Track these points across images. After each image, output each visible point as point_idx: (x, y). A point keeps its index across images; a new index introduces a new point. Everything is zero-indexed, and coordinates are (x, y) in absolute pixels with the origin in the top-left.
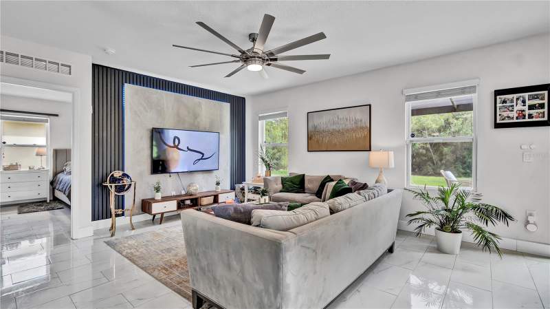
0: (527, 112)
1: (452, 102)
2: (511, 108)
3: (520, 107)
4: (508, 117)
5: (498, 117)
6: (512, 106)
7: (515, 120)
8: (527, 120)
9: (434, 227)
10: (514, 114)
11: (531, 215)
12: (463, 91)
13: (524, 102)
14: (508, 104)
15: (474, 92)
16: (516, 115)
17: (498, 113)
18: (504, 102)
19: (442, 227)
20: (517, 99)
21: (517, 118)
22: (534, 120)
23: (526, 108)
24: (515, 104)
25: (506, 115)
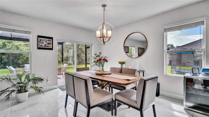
0: (47, 45)
1: (11, 36)
2: (42, 43)
3: (45, 43)
4: (42, 46)
5: (39, 45)
6: (43, 42)
7: (44, 47)
8: (47, 47)
9: (15, 92)
10: (43, 45)
11: (48, 78)
12: (26, 32)
13: (46, 41)
14: (42, 41)
15: (30, 34)
16: (44, 45)
17: (39, 44)
18: (41, 40)
19: (19, 92)
20: (45, 40)
21: (44, 46)
22: (49, 48)
23: (47, 43)
24: (44, 41)
25: (41, 45)
